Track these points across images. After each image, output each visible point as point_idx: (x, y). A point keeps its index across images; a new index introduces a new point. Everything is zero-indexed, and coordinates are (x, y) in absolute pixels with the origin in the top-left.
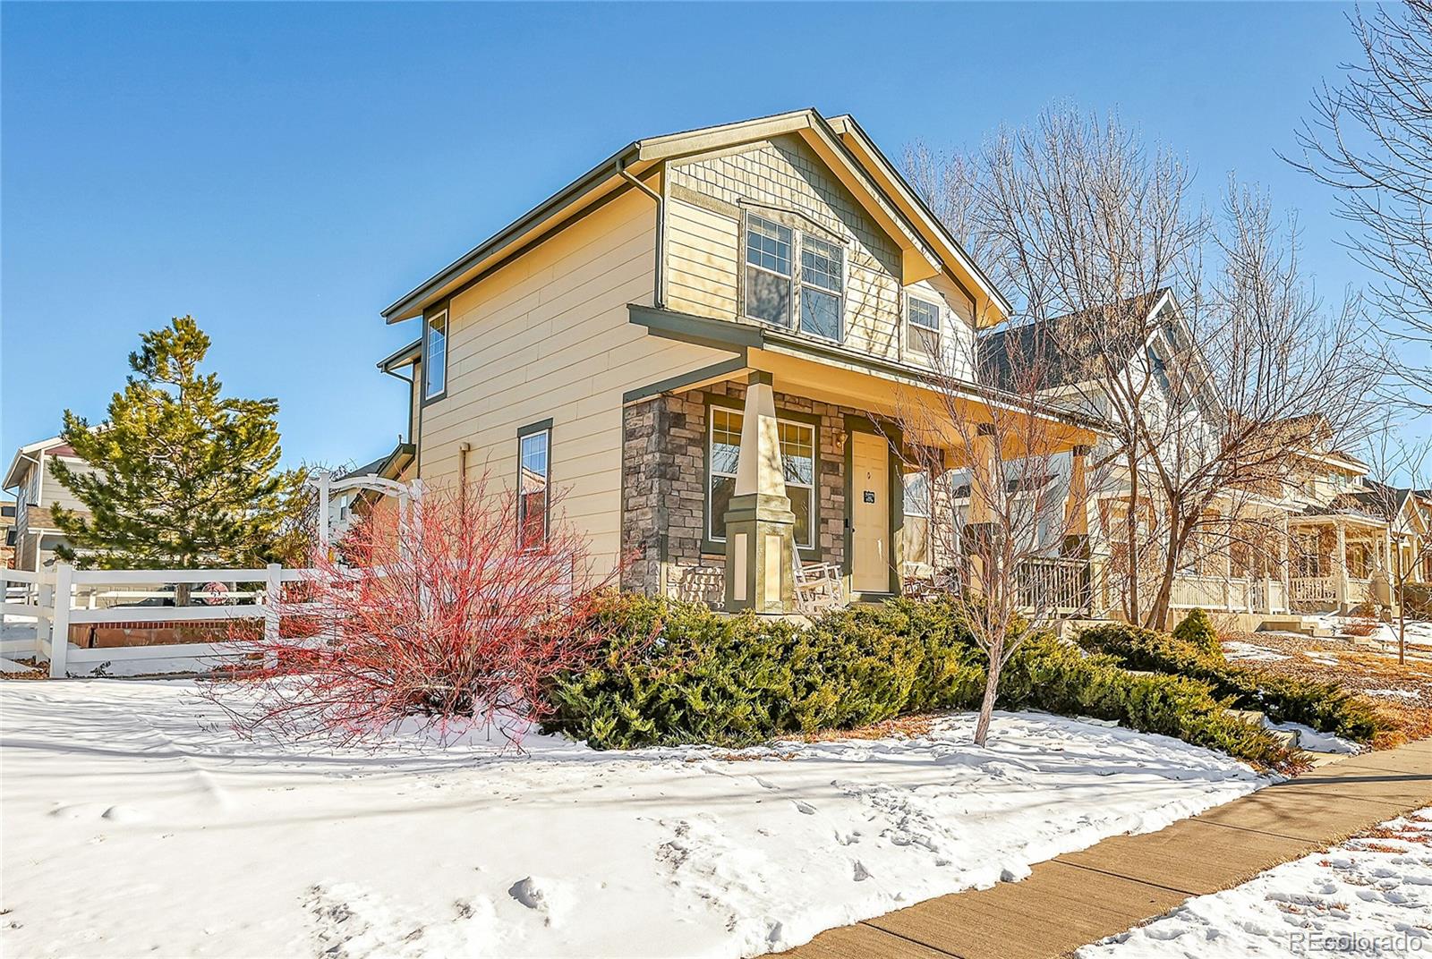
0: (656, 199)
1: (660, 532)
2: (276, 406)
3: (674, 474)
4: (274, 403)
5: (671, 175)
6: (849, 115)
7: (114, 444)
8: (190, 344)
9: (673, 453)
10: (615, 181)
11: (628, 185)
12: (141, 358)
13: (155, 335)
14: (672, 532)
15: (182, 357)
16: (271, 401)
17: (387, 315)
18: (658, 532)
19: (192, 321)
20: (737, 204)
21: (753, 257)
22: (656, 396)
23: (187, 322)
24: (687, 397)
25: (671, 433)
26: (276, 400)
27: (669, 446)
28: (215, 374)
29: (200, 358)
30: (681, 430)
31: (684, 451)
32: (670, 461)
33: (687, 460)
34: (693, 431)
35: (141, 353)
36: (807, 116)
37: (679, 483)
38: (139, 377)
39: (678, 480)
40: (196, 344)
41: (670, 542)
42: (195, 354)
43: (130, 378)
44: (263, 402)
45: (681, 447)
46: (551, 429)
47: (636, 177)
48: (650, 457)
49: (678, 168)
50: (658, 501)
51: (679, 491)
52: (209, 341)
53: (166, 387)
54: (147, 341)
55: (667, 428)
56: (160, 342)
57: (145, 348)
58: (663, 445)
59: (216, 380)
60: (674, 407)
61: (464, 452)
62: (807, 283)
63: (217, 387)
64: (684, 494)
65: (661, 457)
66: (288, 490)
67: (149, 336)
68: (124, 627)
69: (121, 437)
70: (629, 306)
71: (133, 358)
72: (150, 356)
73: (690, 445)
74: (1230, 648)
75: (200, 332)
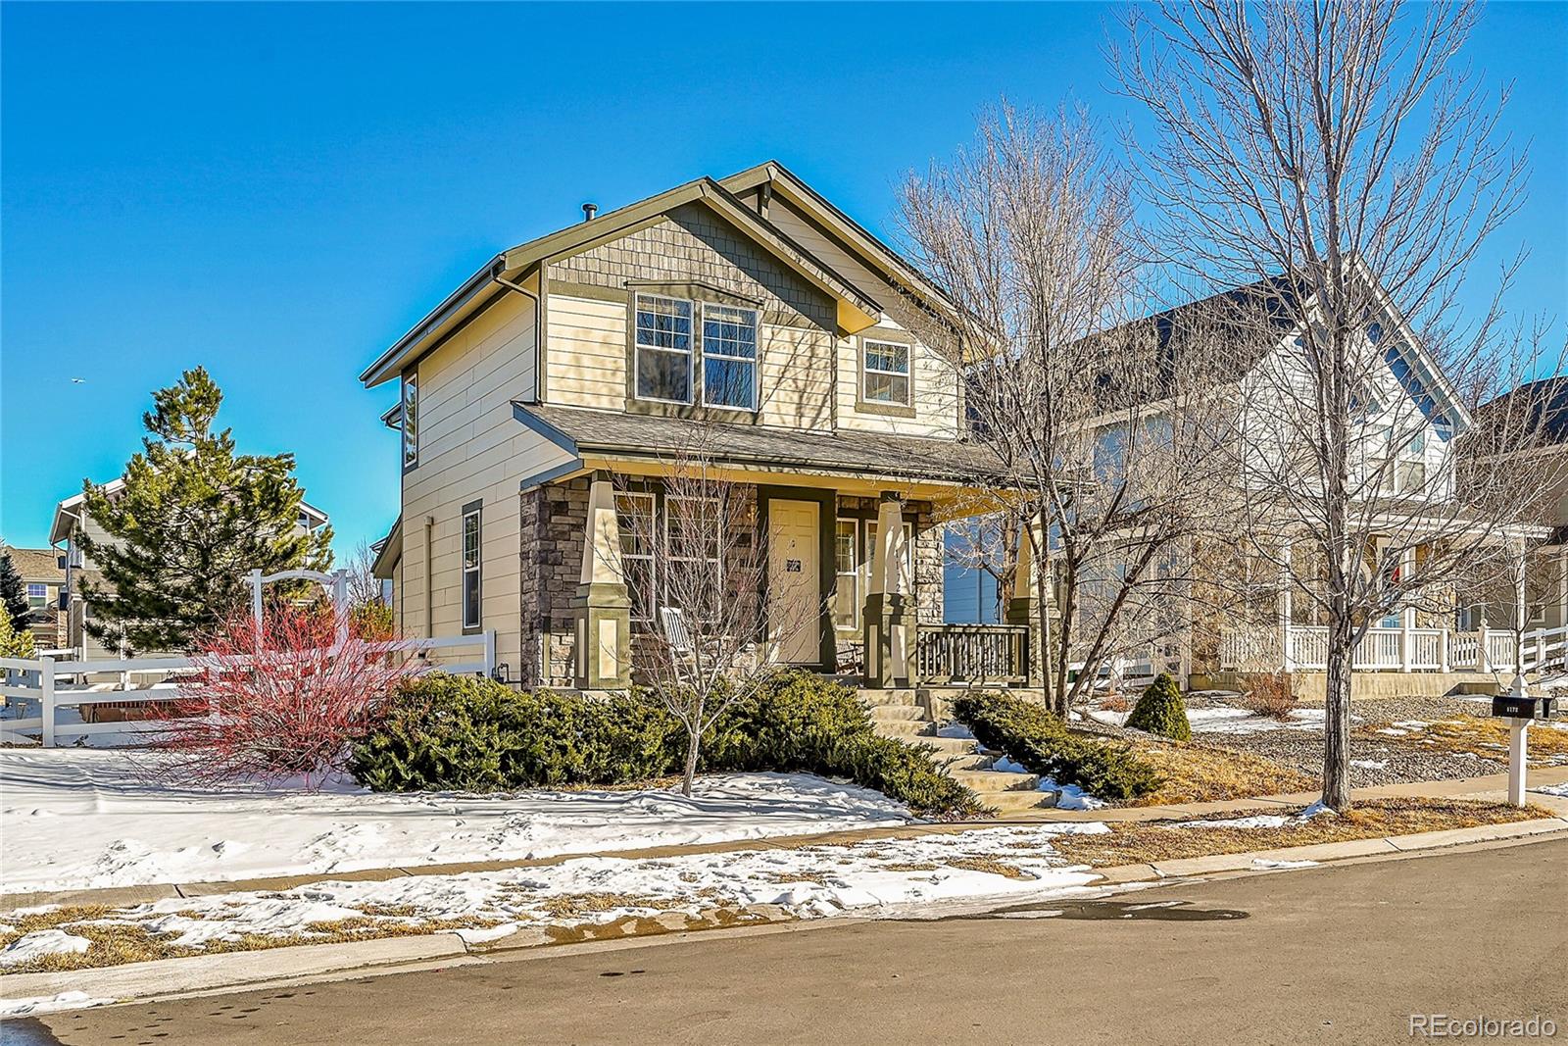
0: (535, 299)
1: (543, 614)
2: (292, 461)
3: (556, 559)
4: (291, 459)
5: (550, 272)
6: (773, 161)
7: (129, 516)
8: (202, 398)
9: (554, 539)
10: (490, 287)
11: (506, 289)
12: (155, 418)
13: (166, 393)
14: (555, 614)
15: (195, 414)
16: (287, 457)
17: (365, 379)
18: (540, 614)
19: (204, 372)
20: (625, 288)
21: (646, 337)
22: (535, 488)
23: (199, 374)
24: (570, 485)
25: (552, 521)
26: (292, 455)
27: (551, 534)
28: (229, 430)
29: (213, 413)
30: (563, 517)
31: (567, 537)
32: (552, 547)
33: (570, 545)
34: (576, 517)
35: (154, 413)
36: (700, 186)
37: (561, 567)
38: (155, 438)
39: (561, 564)
40: (208, 399)
41: (553, 623)
42: (208, 409)
43: (146, 440)
44: (278, 458)
45: (564, 533)
46: (481, 509)
47: (512, 282)
48: (533, 544)
49: (557, 264)
50: (540, 585)
51: (562, 575)
52: (221, 394)
53: (182, 446)
54: (159, 399)
55: (547, 517)
56: (171, 400)
57: (158, 407)
58: (543, 534)
59: (229, 438)
60: (554, 496)
61: (430, 526)
62: (712, 355)
63: (230, 446)
64: (566, 578)
65: (541, 544)
66: (315, 552)
67: (160, 394)
68: (119, 706)
69: (137, 507)
70: (511, 402)
71: (147, 420)
72: (164, 414)
73: (573, 530)
74: (1298, 716)
75: (212, 385)
